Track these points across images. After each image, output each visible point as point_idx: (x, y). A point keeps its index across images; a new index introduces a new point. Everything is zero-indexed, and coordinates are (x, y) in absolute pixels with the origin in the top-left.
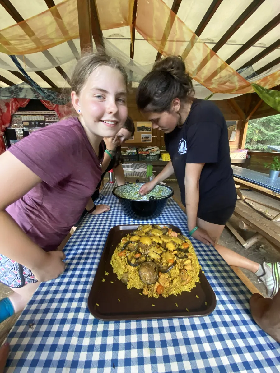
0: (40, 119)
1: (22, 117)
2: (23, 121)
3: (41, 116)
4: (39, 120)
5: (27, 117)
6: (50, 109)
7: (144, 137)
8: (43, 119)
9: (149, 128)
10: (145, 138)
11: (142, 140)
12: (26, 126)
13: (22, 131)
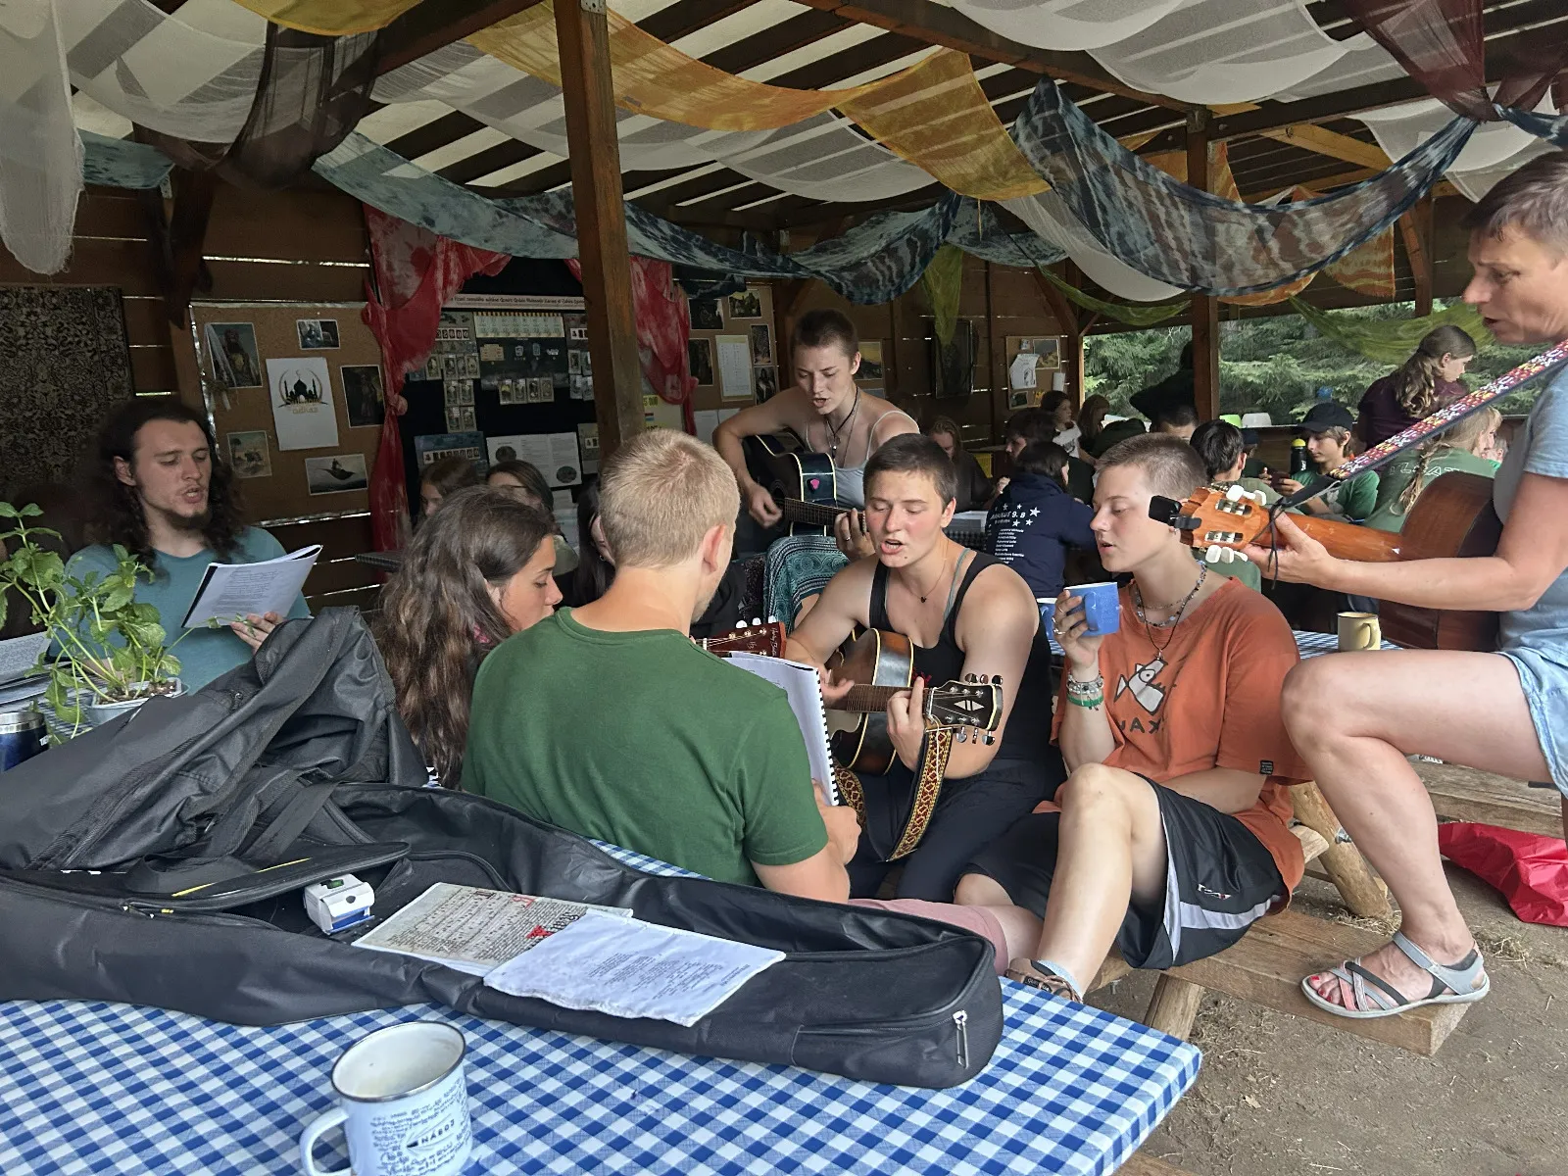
0: (547, 331)
1: (477, 318)
2: (482, 342)
3: (550, 319)
4: (544, 335)
5: (498, 320)
8: (558, 331)
12: (490, 362)
13: (469, 391)
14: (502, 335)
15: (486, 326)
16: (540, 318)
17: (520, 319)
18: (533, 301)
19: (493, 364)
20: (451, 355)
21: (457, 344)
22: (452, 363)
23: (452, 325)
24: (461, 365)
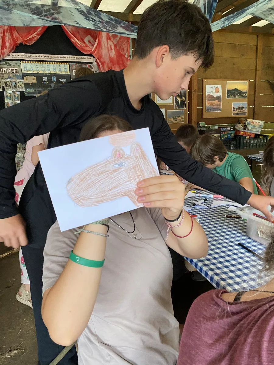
0: (60, 71)
1: (23, 64)
2: (24, 75)
3: (62, 65)
4: (58, 73)
5: (34, 65)
6: (86, 51)
7: (237, 107)
8: (66, 71)
9: (244, 93)
10: (238, 109)
11: (233, 112)
12: (29, 84)
13: (18, 96)
14: (36, 72)
15: (27, 68)
16: (57, 65)
17: (46, 65)
18: (53, 57)
19: (30, 84)
20: (7, 80)
21: (11, 76)
22: (8, 83)
23: (10, 67)
24: (14, 84)
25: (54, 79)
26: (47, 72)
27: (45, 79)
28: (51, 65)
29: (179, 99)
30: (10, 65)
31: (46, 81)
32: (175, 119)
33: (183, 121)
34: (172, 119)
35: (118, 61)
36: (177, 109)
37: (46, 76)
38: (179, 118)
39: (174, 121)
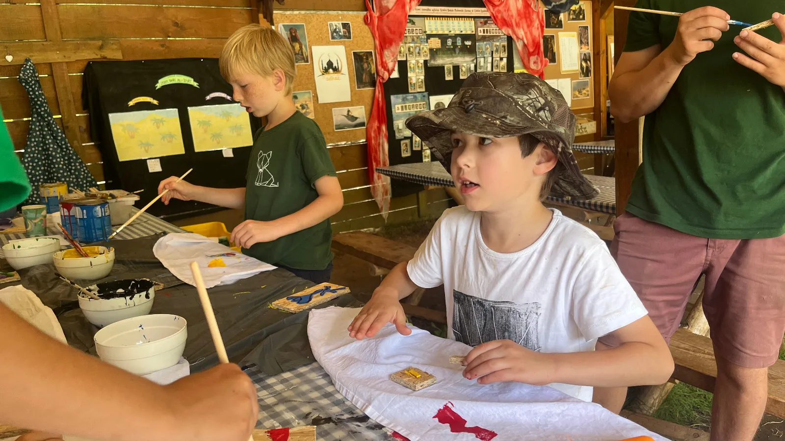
0: (465, 30)
1: (427, 22)
2: (429, 36)
3: (467, 22)
4: (464, 33)
5: (438, 22)
8: (471, 30)
12: (433, 49)
13: (422, 67)
14: (440, 32)
16: (462, 22)
17: (450, 22)
18: (458, 11)
19: (435, 50)
20: (411, 45)
21: (415, 38)
22: (411, 49)
23: (413, 25)
24: (417, 50)
25: (459, 42)
26: (452, 33)
27: (449, 42)
28: (456, 22)
29: (584, 64)
30: (414, 23)
31: (450, 44)
32: (580, 92)
33: (588, 95)
34: (577, 93)
35: (525, 13)
36: (583, 79)
37: (450, 37)
38: (584, 91)
39: (579, 95)
